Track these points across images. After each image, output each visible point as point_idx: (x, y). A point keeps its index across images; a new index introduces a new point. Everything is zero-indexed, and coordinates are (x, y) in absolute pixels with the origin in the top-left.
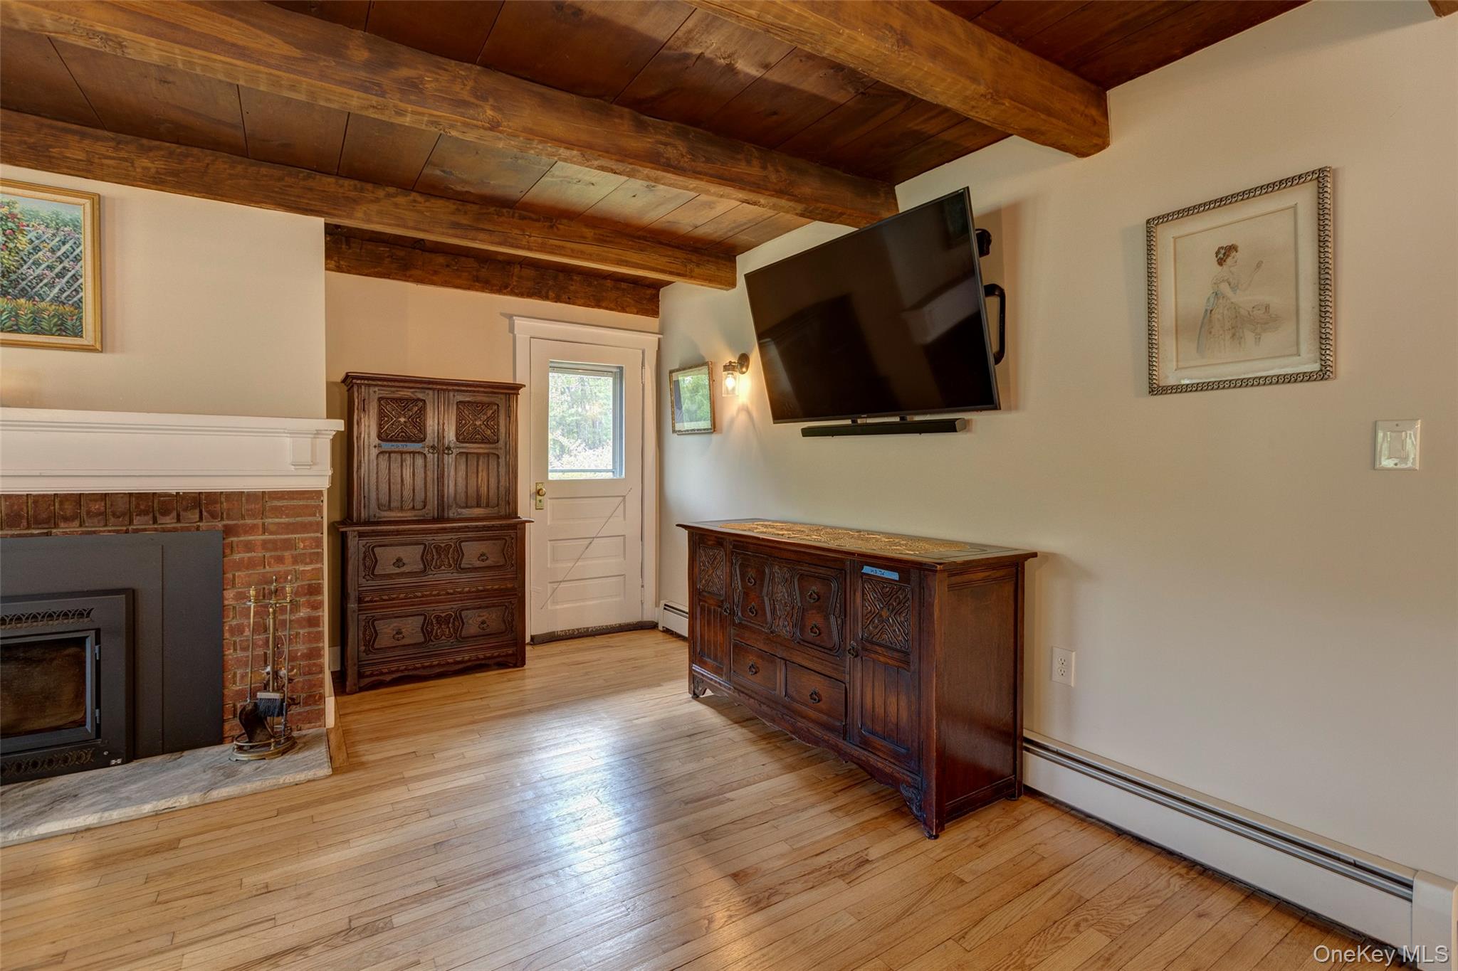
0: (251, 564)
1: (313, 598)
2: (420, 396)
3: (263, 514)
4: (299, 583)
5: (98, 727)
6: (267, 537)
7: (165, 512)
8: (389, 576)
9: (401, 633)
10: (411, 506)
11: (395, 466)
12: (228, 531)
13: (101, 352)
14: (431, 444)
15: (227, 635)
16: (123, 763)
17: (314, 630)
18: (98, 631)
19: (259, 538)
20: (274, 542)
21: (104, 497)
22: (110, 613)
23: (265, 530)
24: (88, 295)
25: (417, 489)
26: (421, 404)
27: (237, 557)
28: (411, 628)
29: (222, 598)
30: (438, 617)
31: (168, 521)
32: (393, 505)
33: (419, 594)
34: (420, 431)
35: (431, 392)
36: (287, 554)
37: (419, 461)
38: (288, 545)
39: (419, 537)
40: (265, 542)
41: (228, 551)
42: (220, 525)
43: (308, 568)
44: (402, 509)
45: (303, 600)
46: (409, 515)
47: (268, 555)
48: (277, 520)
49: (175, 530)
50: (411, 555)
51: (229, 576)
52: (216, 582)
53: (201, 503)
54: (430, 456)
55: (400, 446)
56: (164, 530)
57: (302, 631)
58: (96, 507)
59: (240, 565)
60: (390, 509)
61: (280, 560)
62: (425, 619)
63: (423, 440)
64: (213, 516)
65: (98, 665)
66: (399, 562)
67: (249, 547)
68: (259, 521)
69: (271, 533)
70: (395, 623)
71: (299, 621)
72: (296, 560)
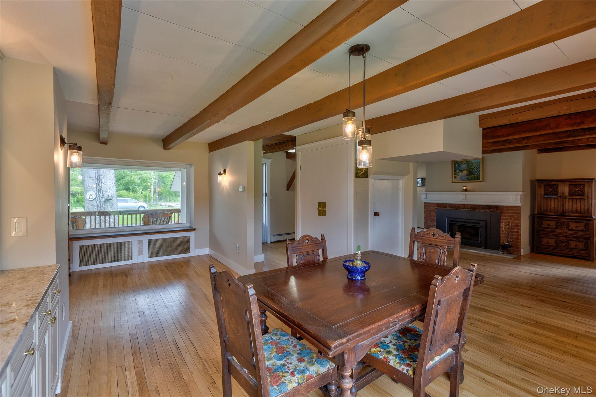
0: (505, 219)
1: (517, 228)
2: (556, 183)
3: (507, 210)
4: (515, 224)
5: (481, 241)
6: (508, 214)
7: (491, 208)
8: (546, 228)
9: (548, 242)
10: (553, 211)
11: (549, 202)
12: (501, 213)
13: (483, 182)
14: (560, 196)
15: (501, 231)
16: (484, 248)
17: (518, 234)
18: (481, 226)
19: (507, 214)
20: (510, 215)
21: (482, 205)
22: (482, 224)
23: (508, 213)
24: (481, 173)
25: (556, 207)
26: (557, 186)
27: (503, 217)
28: (552, 241)
29: (500, 225)
30: (560, 241)
31: (492, 210)
32: (548, 211)
33: (554, 234)
34: (556, 193)
35: (560, 182)
36: (512, 218)
37: (556, 200)
38: (512, 216)
39: (555, 219)
40: (508, 216)
41: (501, 216)
42: (500, 211)
43: (517, 221)
44: (550, 212)
45: (515, 227)
46: (552, 213)
47: (509, 218)
48: (510, 211)
49: (492, 211)
50: (553, 224)
51: (501, 221)
52: (499, 222)
53: (497, 207)
54: (559, 199)
55: (550, 196)
56: (491, 211)
57: (515, 234)
58: (481, 207)
59: (503, 219)
60: (547, 212)
61: (511, 219)
62: (556, 240)
63: (557, 195)
64: (499, 210)
65: (481, 231)
66: (548, 225)
67: (505, 216)
68: (507, 211)
69: (509, 214)
70: (547, 240)
71: (515, 231)
72: (514, 219)
